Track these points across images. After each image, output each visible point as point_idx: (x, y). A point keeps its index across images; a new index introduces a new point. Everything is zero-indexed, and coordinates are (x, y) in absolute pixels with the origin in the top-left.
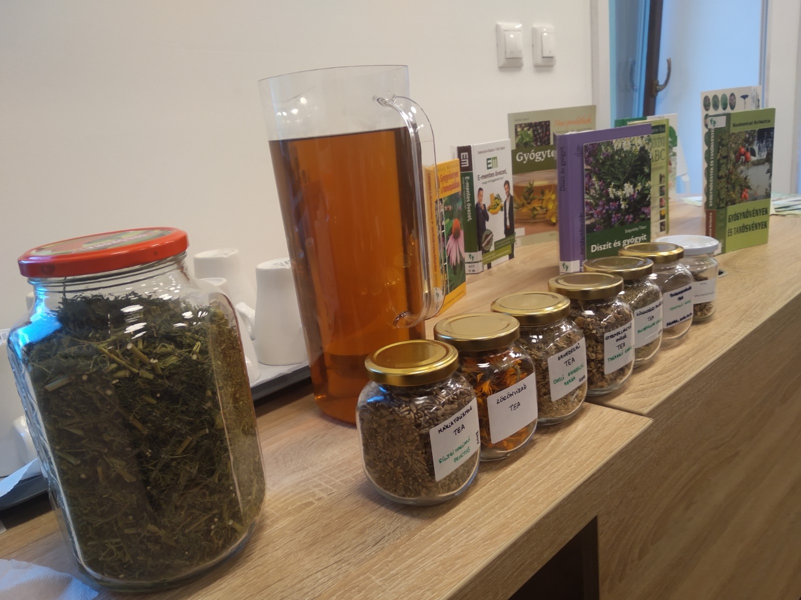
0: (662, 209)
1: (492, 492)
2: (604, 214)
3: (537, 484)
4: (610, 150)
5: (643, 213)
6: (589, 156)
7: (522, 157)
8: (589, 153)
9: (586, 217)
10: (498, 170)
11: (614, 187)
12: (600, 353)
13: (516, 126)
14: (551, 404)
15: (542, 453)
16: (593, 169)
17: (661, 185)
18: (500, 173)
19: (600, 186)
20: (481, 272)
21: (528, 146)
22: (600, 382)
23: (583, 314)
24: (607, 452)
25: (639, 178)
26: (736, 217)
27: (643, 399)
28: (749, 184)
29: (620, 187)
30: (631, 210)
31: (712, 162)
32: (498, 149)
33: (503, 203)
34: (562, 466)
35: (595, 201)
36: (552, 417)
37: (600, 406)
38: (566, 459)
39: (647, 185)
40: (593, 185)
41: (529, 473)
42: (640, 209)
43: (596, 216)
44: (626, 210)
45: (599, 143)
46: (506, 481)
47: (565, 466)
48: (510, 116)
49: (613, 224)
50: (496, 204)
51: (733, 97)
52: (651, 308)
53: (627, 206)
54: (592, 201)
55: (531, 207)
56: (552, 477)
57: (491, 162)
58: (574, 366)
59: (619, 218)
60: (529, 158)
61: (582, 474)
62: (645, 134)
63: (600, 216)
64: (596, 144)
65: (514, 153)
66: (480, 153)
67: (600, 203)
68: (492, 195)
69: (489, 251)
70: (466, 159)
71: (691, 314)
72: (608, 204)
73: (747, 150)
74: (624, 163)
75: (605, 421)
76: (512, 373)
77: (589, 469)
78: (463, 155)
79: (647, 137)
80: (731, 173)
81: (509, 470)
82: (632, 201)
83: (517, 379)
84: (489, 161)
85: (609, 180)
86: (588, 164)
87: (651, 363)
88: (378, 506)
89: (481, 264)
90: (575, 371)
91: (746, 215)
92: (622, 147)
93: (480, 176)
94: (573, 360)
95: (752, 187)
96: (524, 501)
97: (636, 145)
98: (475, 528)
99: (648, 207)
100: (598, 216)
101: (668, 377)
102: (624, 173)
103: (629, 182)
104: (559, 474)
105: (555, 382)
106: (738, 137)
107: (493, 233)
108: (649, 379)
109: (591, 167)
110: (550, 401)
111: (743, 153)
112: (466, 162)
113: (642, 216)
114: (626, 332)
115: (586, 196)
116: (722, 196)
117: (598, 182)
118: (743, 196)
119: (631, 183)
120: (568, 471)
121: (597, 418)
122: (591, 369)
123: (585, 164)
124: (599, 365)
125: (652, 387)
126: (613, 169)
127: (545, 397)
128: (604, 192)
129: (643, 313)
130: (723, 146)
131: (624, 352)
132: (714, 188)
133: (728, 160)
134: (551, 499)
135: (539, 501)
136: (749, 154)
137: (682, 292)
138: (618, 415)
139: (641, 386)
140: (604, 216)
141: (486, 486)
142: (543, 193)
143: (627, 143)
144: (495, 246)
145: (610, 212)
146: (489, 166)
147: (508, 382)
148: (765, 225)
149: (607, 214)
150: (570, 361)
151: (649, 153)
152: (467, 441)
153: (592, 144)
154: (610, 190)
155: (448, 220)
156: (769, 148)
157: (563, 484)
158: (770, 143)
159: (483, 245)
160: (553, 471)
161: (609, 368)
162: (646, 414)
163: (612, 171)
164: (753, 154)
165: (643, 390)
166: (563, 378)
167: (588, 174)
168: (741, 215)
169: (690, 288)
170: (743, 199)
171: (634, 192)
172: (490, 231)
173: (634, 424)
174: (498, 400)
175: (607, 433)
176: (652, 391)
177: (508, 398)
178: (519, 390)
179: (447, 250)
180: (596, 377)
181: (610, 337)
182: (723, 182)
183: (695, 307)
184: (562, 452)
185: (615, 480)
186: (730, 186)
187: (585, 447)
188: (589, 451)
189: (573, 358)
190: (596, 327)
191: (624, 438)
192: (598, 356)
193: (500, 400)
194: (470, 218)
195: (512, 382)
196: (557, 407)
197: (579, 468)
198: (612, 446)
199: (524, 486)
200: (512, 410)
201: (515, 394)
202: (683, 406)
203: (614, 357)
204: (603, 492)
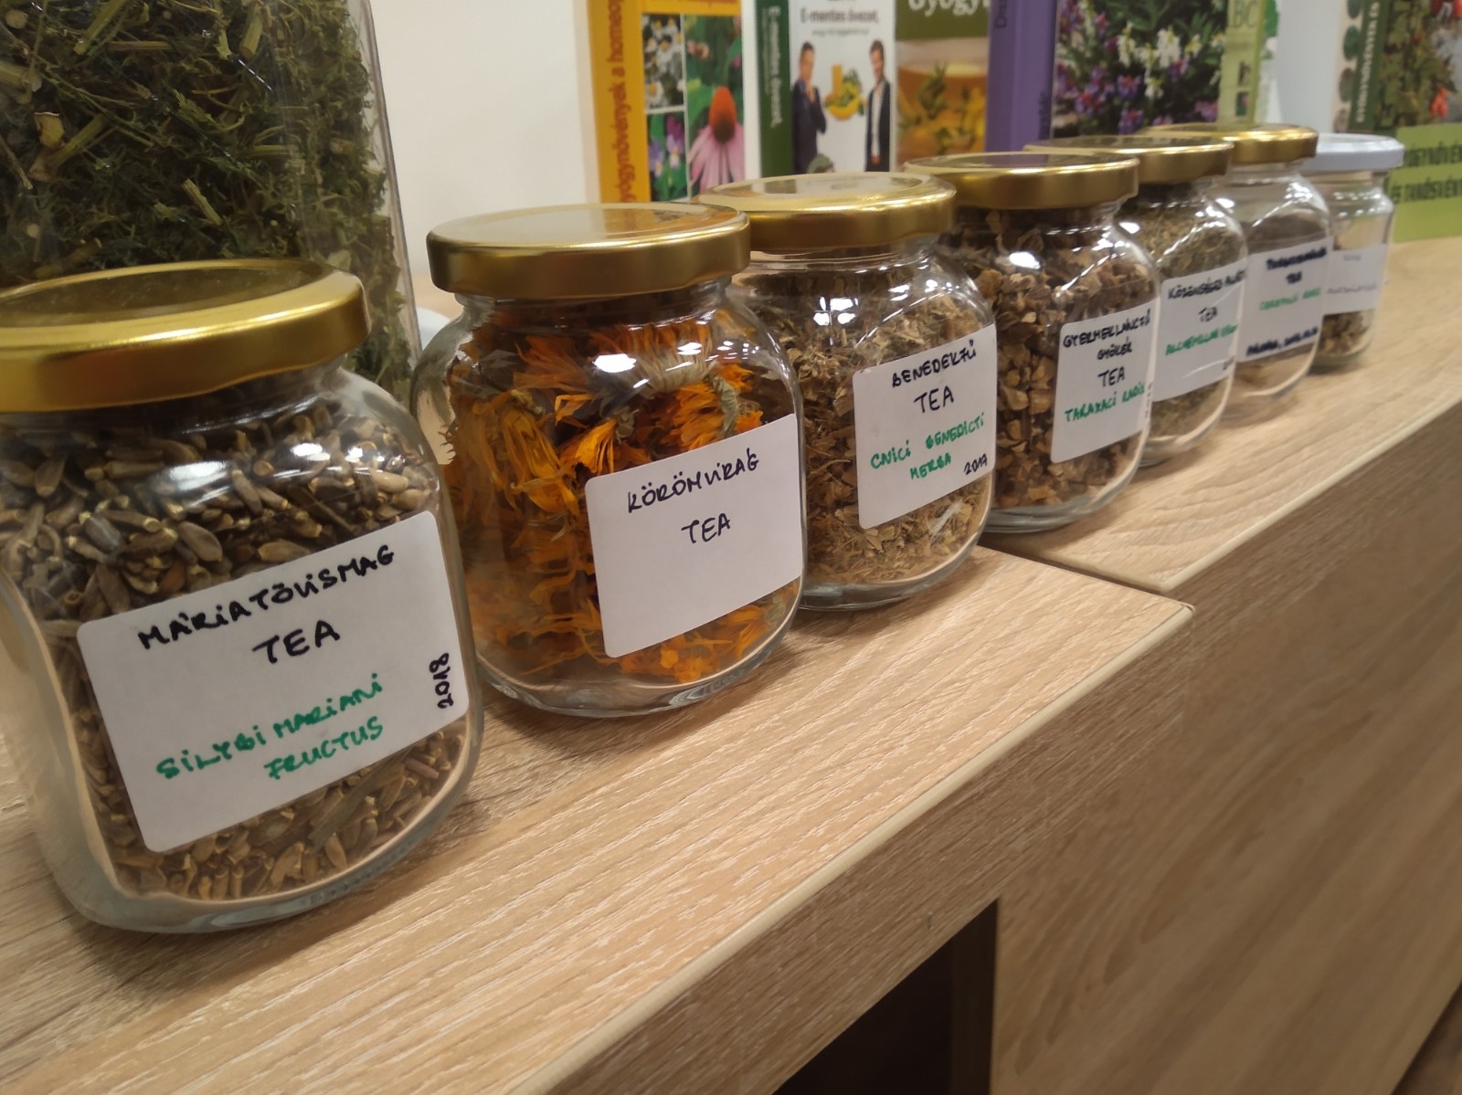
1: (581, 834)
2: (1102, 105)
3: (750, 812)
5: (1199, 117)
7: (922, 1)
9: (1055, 108)
10: (857, 6)
11: (1134, 34)
12: (1042, 392)
14: (856, 537)
15: (807, 698)
17: (1242, 89)
18: (861, 17)
19: (1098, 26)
22: (1034, 487)
23: (999, 261)
24: (1028, 704)
25: (1197, 20)
27: (1165, 548)
28: (1453, 78)
29: (1146, 38)
30: (1169, 105)
33: (864, 96)
34: (861, 749)
35: (1081, 67)
36: (863, 581)
37: (1031, 562)
38: (883, 725)
39: (1214, 43)
40: (1080, 20)
41: (740, 768)
42: (1192, 106)
43: (1080, 107)
44: (1156, 102)
46: (648, 795)
47: (874, 749)
50: (847, 95)
52: (1213, 280)
53: (1161, 93)
54: (1073, 65)
56: (815, 787)
58: (947, 418)
60: (938, 4)
61: (927, 781)
63: (1090, 110)
67: (1094, 74)
68: (836, 70)
71: (1315, 331)
72: (1114, 80)
75: (1037, 606)
76: (703, 403)
77: (954, 761)
80: (1415, 42)
81: (674, 751)
82: (1174, 80)
83: (720, 428)
85: (1120, 15)
87: (1191, 456)
90: (953, 435)
91: (1435, 156)
93: (808, 13)
94: (948, 394)
99: (1211, 103)
100: (1086, 108)
102: (1161, 2)
103: (1170, 28)
104: (845, 775)
105: (877, 462)
108: (1184, 494)
110: (858, 529)
114: (1131, 335)
115: (1060, 50)
116: (1389, 100)
117: (1094, 14)
118: (1435, 106)
119: (1177, 31)
120: (878, 766)
121: (1016, 593)
122: (1012, 443)
124: (1036, 431)
125: (1192, 517)
127: (838, 513)
128: (1106, 44)
129: (1188, 294)
131: (1119, 398)
133: (1412, 6)
134: (786, 876)
135: (737, 884)
137: (1300, 259)
138: (1082, 590)
139: (1162, 513)
140: (1102, 111)
141: (569, 812)
142: (966, 95)
145: (1117, 102)
147: (684, 439)
149: (1108, 104)
150: (934, 396)
154: (1122, 41)
155: (697, 83)
157: (846, 815)
160: (827, 763)
161: (1068, 444)
162: (1171, 591)
165: (1165, 523)
166: (908, 453)
168: (1424, 156)
169: (1321, 254)
170: (1434, 115)
171: (1182, 56)
172: (827, 156)
173: (1128, 619)
174: (634, 496)
175: (1037, 643)
176: (1192, 526)
177: (679, 494)
178: (727, 467)
179: (691, 165)
180: (1024, 470)
181: (1082, 339)
182: (1394, 63)
183: (1328, 318)
184: (875, 700)
185: (1047, 802)
186: (1408, 75)
187: (957, 685)
188: (967, 701)
189: (947, 389)
190: (1037, 305)
191: (1091, 662)
192: (1037, 401)
193: (644, 498)
194: (777, 118)
195: (701, 438)
196: (879, 547)
197: (919, 760)
198: (1047, 687)
199: (704, 816)
200: (694, 542)
201: (710, 483)
202: (1276, 578)
203: (1086, 410)
204: (1001, 842)
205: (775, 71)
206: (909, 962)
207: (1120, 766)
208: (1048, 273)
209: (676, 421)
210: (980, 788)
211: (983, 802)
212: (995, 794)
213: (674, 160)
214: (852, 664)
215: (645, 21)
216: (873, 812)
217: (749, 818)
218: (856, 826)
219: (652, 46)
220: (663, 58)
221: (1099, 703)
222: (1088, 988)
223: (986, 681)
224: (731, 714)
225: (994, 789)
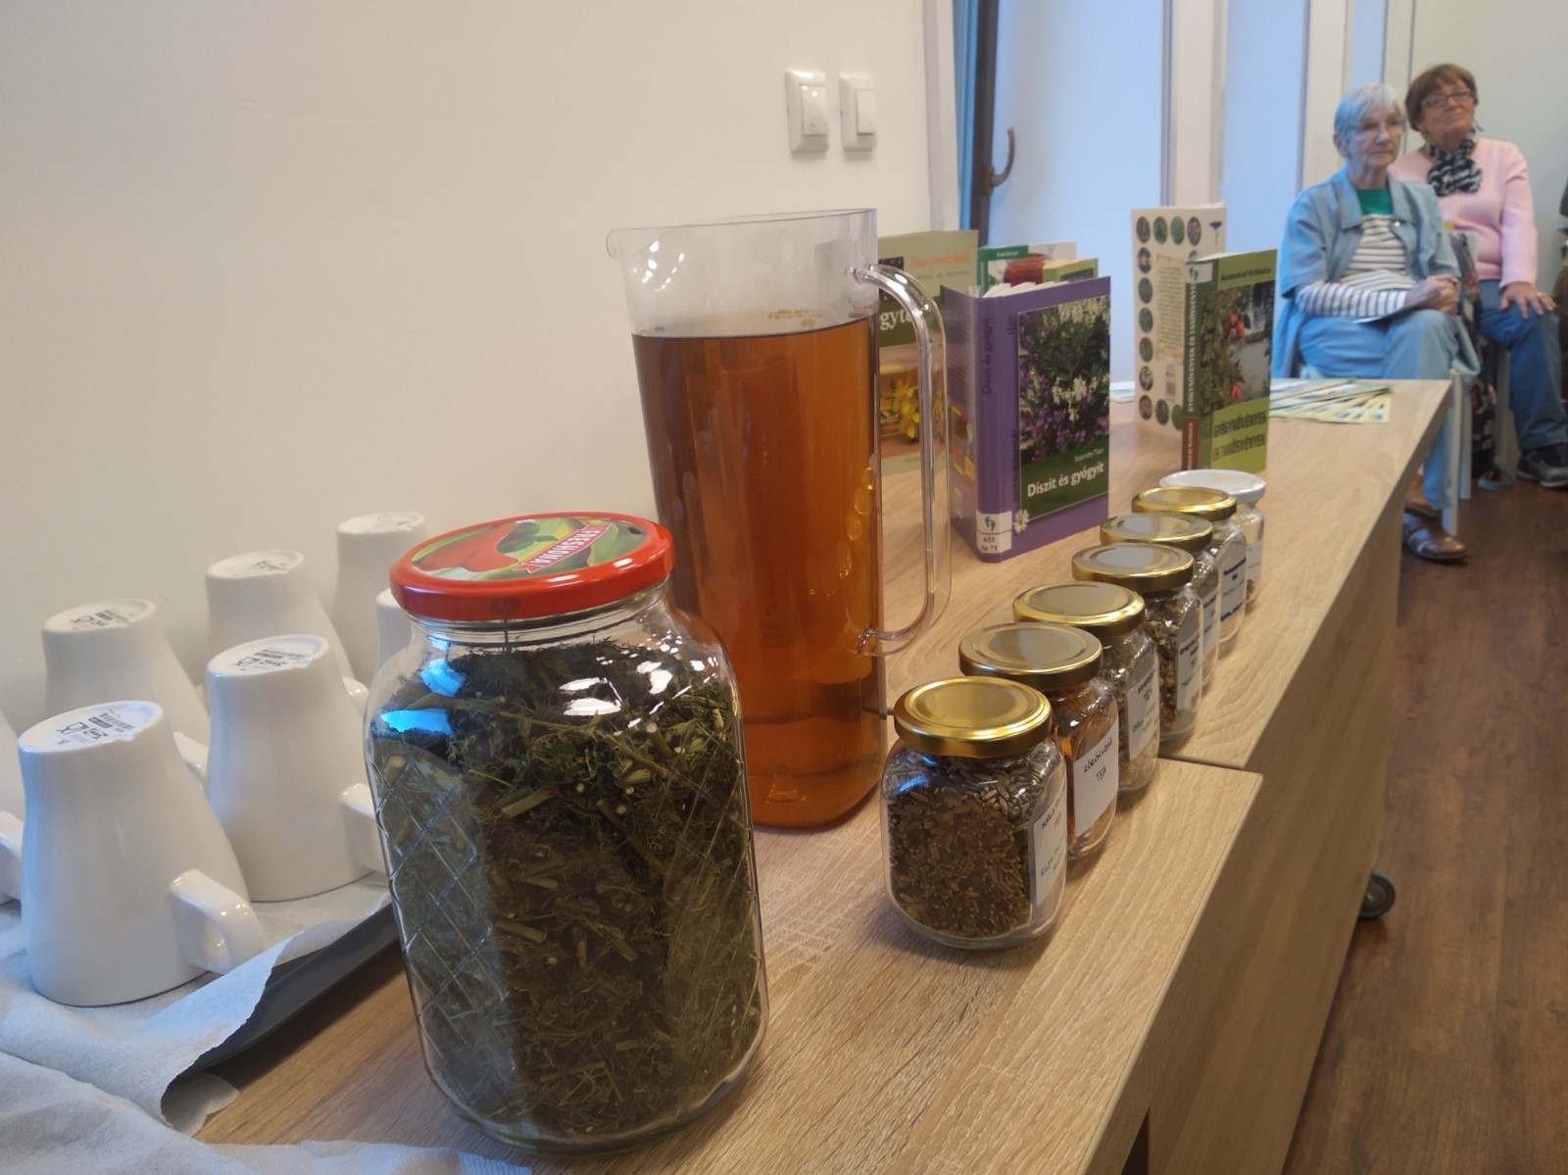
2: (1046, 430)
3: (1151, 894)
4: (1055, 323)
5: (1100, 427)
6: (1026, 333)
8: (1025, 328)
9: (1021, 438)
11: (1060, 384)
14: (1127, 764)
16: (1031, 356)
19: (1041, 383)
22: (1168, 722)
25: (1094, 367)
27: (1227, 743)
28: (1242, 374)
29: (1067, 385)
30: (1082, 424)
31: (1192, 339)
34: (1172, 862)
35: (1033, 410)
36: (1131, 785)
38: (1173, 851)
39: (1104, 380)
40: (1031, 382)
41: (1130, 878)
42: (1095, 421)
43: (1034, 435)
44: (1077, 422)
45: (1040, 312)
47: (1177, 861)
49: (1058, 447)
51: (1195, 224)
53: (1078, 417)
54: (1029, 409)
56: (1167, 880)
58: (1151, 700)
59: (1066, 436)
62: (1102, 295)
63: (1040, 435)
64: (1035, 312)
67: (1041, 413)
72: (1052, 414)
73: (1239, 317)
74: (1074, 343)
75: (1194, 784)
79: (1105, 300)
80: (1218, 357)
82: (1084, 407)
85: (1053, 374)
86: (1024, 347)
92: (1071, 316)
94: (1148, 695)
95: (1246, 379)
96: (1149, 923)
97: (1091, 312)
98: (1100, 973)
99: (1105, 417)
100: (1038, 434)
101: (1243, 705)
102: (1074, 361)
103: (1080, 376)
105: (1135, 729)
106: (1228, 297)
108: (1216, 711)
109: (1029, 351)
110: (1128, 760)
111: (1233, 324)
113: (1098, 433)
114: (1199, 639)
115: (1022, 402)
116: (1208, 395)
117: (1039, 377)
118: (1233, 394)
119: (1083, 378)
120: (1185, 868)
121: (1179, 779)
123: (1020, 349)
125: (1229, 723)
126: (1059, 355)
128: (1046, 393)
130: (1209, 312)
131: (1196, 671)
132: (1195, 381)
133: (1212, 335)
136: (1241, 325)
138: (1207, 772)
139: (1214, 722)
140: (1046, 435)
142: (893, 386)
143: (1078, 310)
145: (1054, 427)
148: (1261, 439)
149: (1050, 431)
153: (1030, 314)
154: (1055, 390)
160: (1164, 871)
161: (1182, 700)
162: (1246, 767)
163: (1057, 358)
164: (1247, 325)
166: (1142, 722)
167: (1024, 363)
168: (1231, 425)
170: (1234, 399)
171: (1088, 392)
175: (1208, 802)
177: (1096, 761)
178: (1105, 747)
181: (1185, 649)
182: (1207, 372)
184: (1160, 839)
186: (1216, 378)
187: (1189, 827)
188: (1199, 834)
189: (1149, 690)
190: (1165, 636)
193: (1085, 768)
198: (1227, 822)
199: (1134, 898)
201: (1102, 755)
203: (1188, 681)
217: (1153, 897)
221: (1246, 827)
223: (1199, 825)
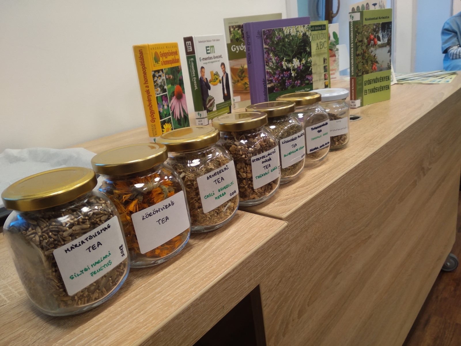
0: (326, 81)
1: (138, 297)
2: (280, 80)
4: (281, 35)
5: (307, 79)
6: (267, 38)
7: (235, 49)
8: (266, 36)
9: (267, 82)
10: (216, 55)
11: (286, 61)
12: (249, 173)
13: (230, 27)
14: (204, 215)
15: (194, 256)
16: (270, 48)
17: (325, 65)
18: (217, 57)
19: (276, 60)
20: (207, 125)
21: (239, 41)
22: (252, 195)
23: (235, 143)
24: (245, 252)
25: (303, 55)
26: (369, 82)
27: (285, 206)
28: (377, 60)
29: (290, 61)
30: (299, 78)
31: (352, 44)
32: (214, 40)
33: (221, 78)
34: (205, 268)
35: (273, 71)
36: (207, 225)
37: (252, 214)
38: (211, 261)
39: (309, 60)
40: (271, 59)
41: (176, 276)
42: (305, 77)
43: (274, 81)
44: (296, 77)
45: (273, 29)
46: (154, 285)
47: (208, 267)
48: (225, 20)
49: (287, 87)
50: (215, 79)
51: (368, 5)
52: (294, 138)
53: (296, 75)
54: (271, 71)
55: (243, 82)
56: (193, 278)
57: (209, 49)
58: (223, 184)
59: (291, 83)
60: (240, 49)
62: (306, 24)
63: (277, 82)
64: (271, 30)
65: (229, 46)
66: (200, 42)
67: (277, 72)
68: (211, 72)
69: (212, 110)
70: (190, 46)
71: (328, 143)
72: (283, 73)
73: (375, 36)
74: (292, 44)
75: (251, 226)
76: (159, 192)
77: (226, 268)
78: (188, 43)
79: (307, 26)
80: (365, 52)
82: (299, 71)
83: (164, 197)
84: (208, 49)
85: (282, 56)
86: (266, 44)
88: (35, 316)
89: (206, 119)
90: (225, 188)
91: (376, 81)
92: (290, 32)
93: (202, 59)
95: (379, 62)
97: (300, 31)
99: (310, 75)
100: (276, 81)
101: (307, 189)
102: (293, 51)
103: (296, 58)
104: (200, 275)
105: (206, 197)
106: (368, 28)
107: (215, 98)
108: (293, 191)
109: (269, 46)
110: (203, 213)
111: (372, 39)
112: (190, 48)
113: (307, 82)
114: (270, 156)
115: (267, 67)
116: (360, 68)
117: (275, 57)
118: (373, 68)
119: (298, 58)
120: (208, 272)
121: (247, 223)
122: (244, 185)
123: (264, 44)
124: (249, 182)
125: (293, 197)
126: (285, 49)
127: (198, 210)
128: (279, 64)
129: (287, 142)
130: (359, 33)
131: (270, 171)
132: (354, 62)
133: (362, 43)
134: (184, 301)
135: (173, 304)
136: (376, 40)
137: (320, 126)
138: (263, 220)
139: (287, 196)
140: (280, 81)
141: (135, 291)
143: (293, 30)
144: (217, 107)
145: (284, 78)
146: (208, 52)
147: (155, 201)
148: (388, 87)
149: (282, 80)
150: (219, 180)
151: (310, 37)
152: (106, 256)
153: (269, 30)
154: (283, 63)
155: (170, 85)
156: (389, 36)
157: (199, 285)
158: (389, 32)
159: (208, 106)
161: (257, 184)
162: (285, 218)
163: (283, 49)
164: (379, 40)
165: (287, 199)
166: (214, 194)
167: (267, 51)
168: (372, 81)
169: (327, 124)
170: (374, 70)
171: (300, 65)
172: (212, 97)
173: (272, 227)
174: (144, 216)
175: (250, 236)
176: (293, 200)
177: (155, 214)
178: (166, 206)
179: (171, 107)
180: (248, 192)
181: (257, 160)
182: (360, 59)
183: (332, 138)
184: (210, 255)
185: (253, 274)
186: (364, 61)
187: (229, 249)
188: (231, 253)
189: (222, 178)
190: (245, 153)
191: (261, 240)
192: (248, 175)
193: (146, 216)
194: (196, 88)
195: (159, 200)
196: (210, 217)
197: (218, 269)
198: (250, 247)
199: (167, 289)
200: (160, 224)
201: (162, 210)
202: (318, 209)
203: (261, 176)
204: (241, 286)
205: (194, 75)
206: (219, 317)
207: (273, 263)
208: (247, 145)
209: (153, 197)
210: (233, 274)
211: (234, 277)
212: (237, 275)
213: (166, 107)
214: (205, 246)
215: (153, 73)
216: (205, 283)
217: (177, 288)
218: (201, 287)
219: (156, 79)
220: (159, 81)
221: (263, 249)
222: (293, 320)
223: (236, 247)
224: (175, 263)
225: (236, 273)
